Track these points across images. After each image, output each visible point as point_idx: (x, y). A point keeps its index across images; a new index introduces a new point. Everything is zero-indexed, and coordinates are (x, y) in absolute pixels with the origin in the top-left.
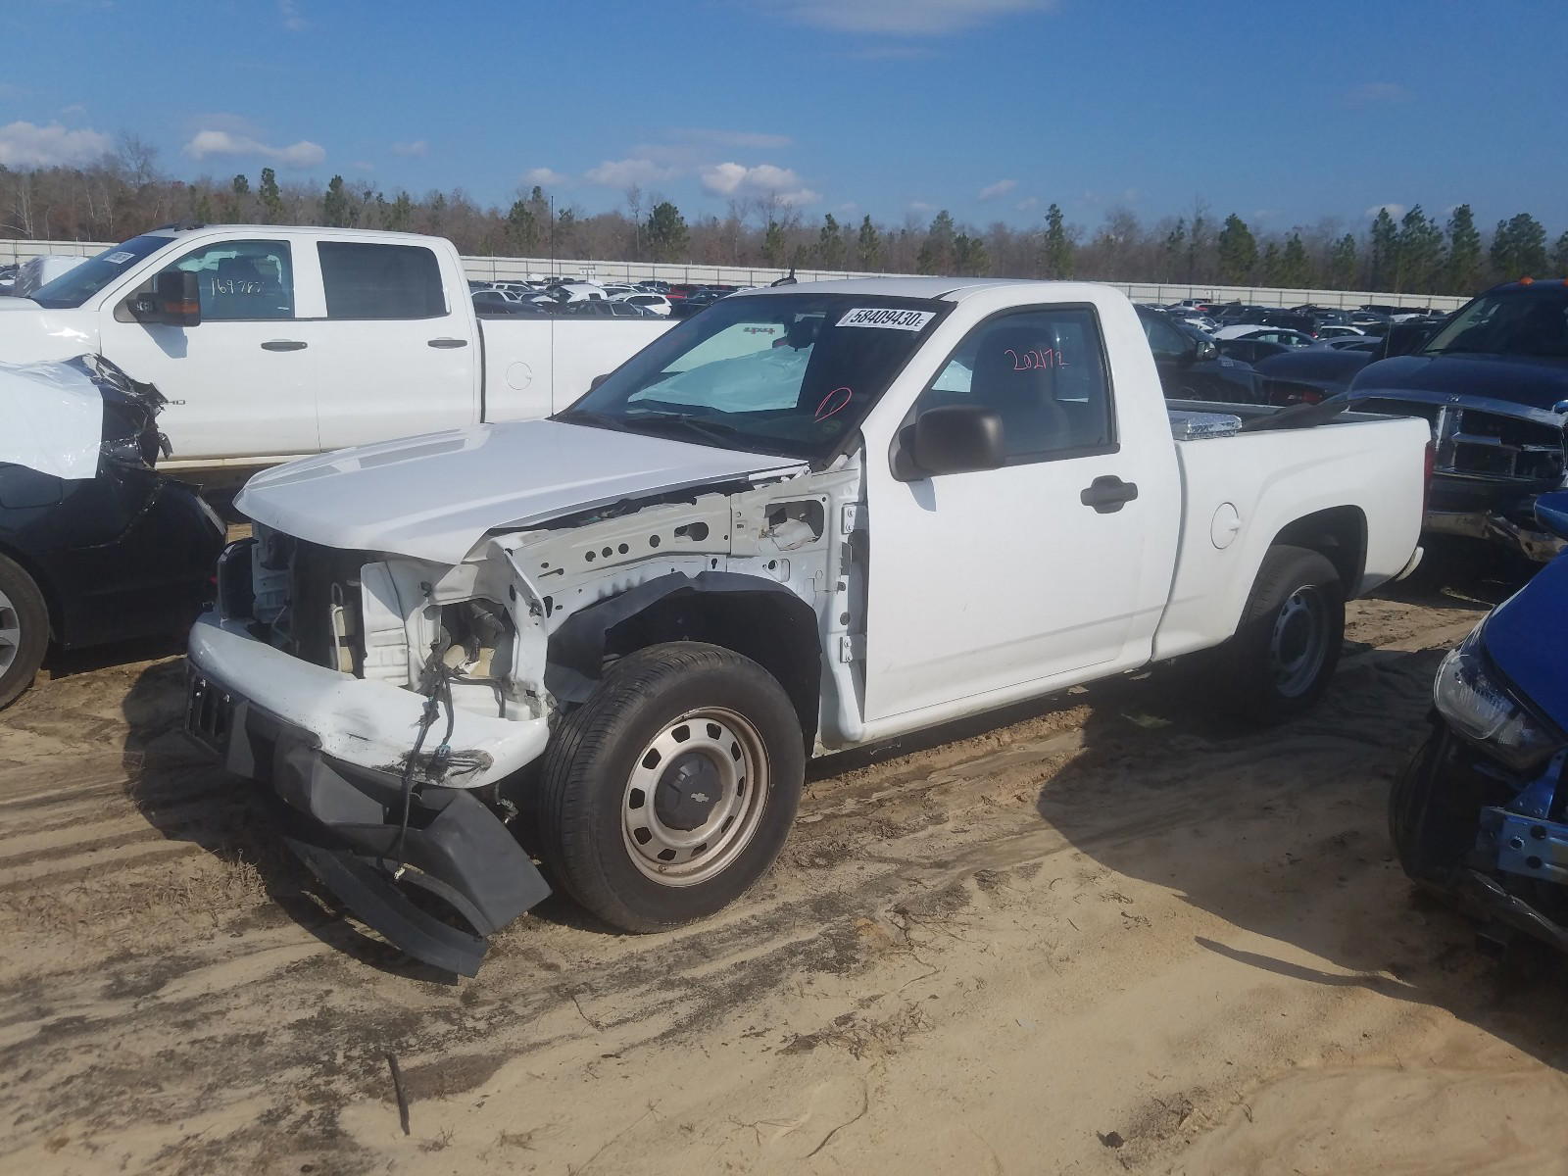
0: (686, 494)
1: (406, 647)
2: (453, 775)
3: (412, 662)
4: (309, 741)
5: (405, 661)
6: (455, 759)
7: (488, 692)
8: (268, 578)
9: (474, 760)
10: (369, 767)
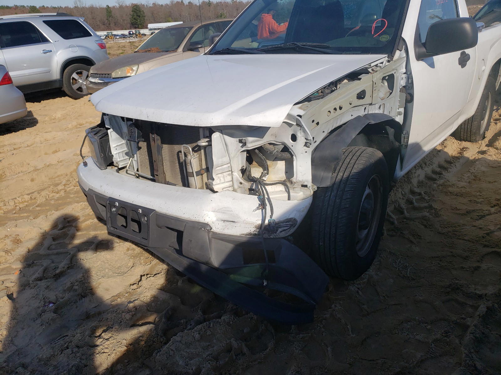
0: (354, 76)
1: (230, 172)
2: (281, 232)
3: (234, 179)
4: (205, 226)
5: (231, 179)
6: (282, 224)
7: (281, 188)
8: (117, 146)
9: (290, 223)
10: (239, 235)
